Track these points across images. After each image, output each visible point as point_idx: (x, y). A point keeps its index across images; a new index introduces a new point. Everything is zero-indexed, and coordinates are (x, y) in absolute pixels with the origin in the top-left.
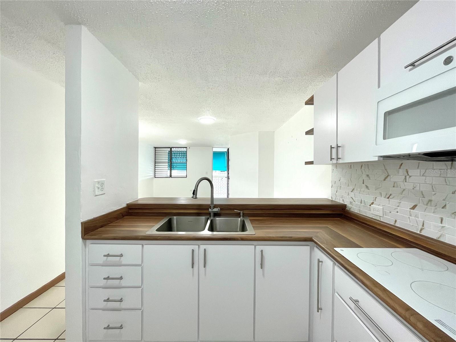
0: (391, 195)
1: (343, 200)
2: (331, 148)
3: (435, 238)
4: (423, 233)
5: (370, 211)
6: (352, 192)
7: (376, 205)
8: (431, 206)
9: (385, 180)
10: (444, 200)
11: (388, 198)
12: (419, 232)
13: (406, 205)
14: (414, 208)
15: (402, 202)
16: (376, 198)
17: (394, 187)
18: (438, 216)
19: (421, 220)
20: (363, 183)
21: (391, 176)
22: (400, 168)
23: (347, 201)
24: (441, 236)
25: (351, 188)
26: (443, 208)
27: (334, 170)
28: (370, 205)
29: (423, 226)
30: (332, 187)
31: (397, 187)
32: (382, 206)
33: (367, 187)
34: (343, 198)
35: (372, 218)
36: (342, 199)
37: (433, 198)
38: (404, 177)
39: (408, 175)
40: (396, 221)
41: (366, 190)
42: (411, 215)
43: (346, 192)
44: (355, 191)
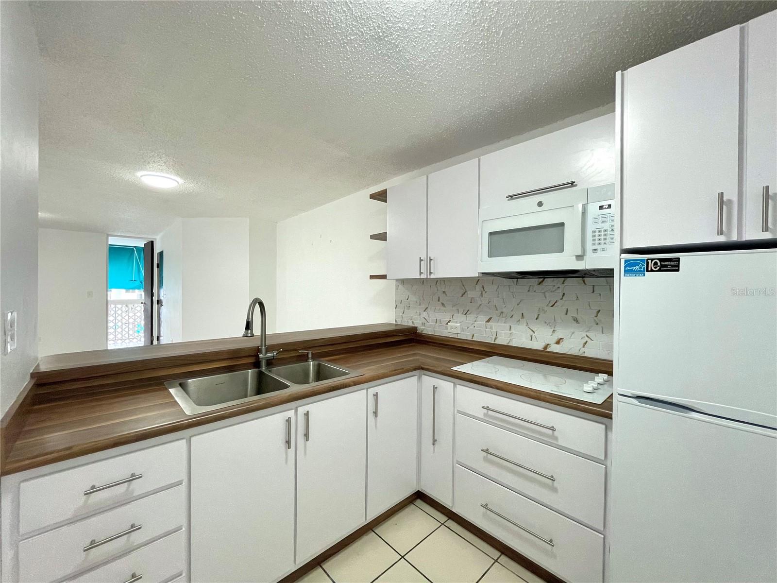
0: (468, 311)
1: (413, 322)
2: (421, 260)
3: (506, 344)
4: (497, 342)
5: (447, 329)
6: (424, 311)
7: (453, 322)
8: (502, 317)
9: (462, 296)
10: (512, 311)
11: (466, 314)
12: (493, 342)
13: (482, 319)
14: (488, 321)
15: (479, 317)
16: (453, 315)
17: (471, 302)
18: (508, 325)
19: (494, 330)
20: (439, 301)
21: (468, 292)
22: (477, 284)
23: (418, 323)
24: (510, 341)
25: (424, 306)
26: (511, 317)
27: (400, 286)
28: (447, 324)
29: (496, 336)
30: (396, 308)
31: (474, 302)
32: (460, 323)
33: (443, 304)
34: (413, 320)
35: (449, 337)
36: (411, 321)
37: (504, 310)
38: (480, 293)
39: (484, 290)
40: (473, 336)
41: (443, 308)
42: (486, 328)
43: (417, 312)
44: (428, 310)
